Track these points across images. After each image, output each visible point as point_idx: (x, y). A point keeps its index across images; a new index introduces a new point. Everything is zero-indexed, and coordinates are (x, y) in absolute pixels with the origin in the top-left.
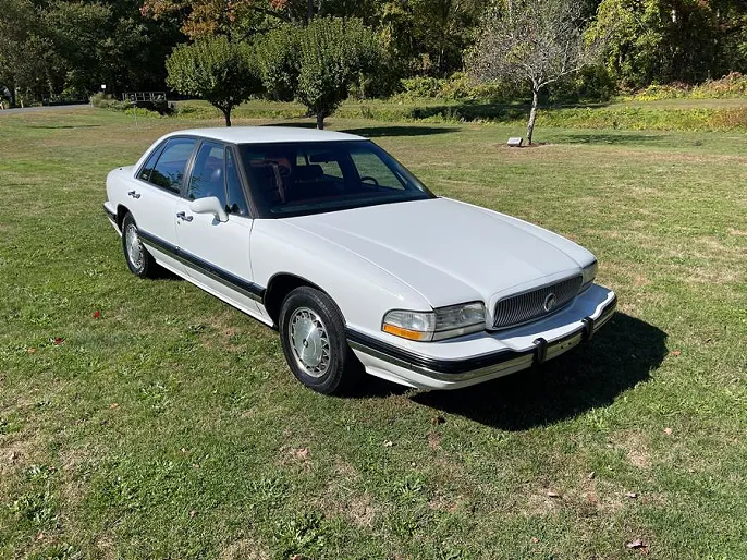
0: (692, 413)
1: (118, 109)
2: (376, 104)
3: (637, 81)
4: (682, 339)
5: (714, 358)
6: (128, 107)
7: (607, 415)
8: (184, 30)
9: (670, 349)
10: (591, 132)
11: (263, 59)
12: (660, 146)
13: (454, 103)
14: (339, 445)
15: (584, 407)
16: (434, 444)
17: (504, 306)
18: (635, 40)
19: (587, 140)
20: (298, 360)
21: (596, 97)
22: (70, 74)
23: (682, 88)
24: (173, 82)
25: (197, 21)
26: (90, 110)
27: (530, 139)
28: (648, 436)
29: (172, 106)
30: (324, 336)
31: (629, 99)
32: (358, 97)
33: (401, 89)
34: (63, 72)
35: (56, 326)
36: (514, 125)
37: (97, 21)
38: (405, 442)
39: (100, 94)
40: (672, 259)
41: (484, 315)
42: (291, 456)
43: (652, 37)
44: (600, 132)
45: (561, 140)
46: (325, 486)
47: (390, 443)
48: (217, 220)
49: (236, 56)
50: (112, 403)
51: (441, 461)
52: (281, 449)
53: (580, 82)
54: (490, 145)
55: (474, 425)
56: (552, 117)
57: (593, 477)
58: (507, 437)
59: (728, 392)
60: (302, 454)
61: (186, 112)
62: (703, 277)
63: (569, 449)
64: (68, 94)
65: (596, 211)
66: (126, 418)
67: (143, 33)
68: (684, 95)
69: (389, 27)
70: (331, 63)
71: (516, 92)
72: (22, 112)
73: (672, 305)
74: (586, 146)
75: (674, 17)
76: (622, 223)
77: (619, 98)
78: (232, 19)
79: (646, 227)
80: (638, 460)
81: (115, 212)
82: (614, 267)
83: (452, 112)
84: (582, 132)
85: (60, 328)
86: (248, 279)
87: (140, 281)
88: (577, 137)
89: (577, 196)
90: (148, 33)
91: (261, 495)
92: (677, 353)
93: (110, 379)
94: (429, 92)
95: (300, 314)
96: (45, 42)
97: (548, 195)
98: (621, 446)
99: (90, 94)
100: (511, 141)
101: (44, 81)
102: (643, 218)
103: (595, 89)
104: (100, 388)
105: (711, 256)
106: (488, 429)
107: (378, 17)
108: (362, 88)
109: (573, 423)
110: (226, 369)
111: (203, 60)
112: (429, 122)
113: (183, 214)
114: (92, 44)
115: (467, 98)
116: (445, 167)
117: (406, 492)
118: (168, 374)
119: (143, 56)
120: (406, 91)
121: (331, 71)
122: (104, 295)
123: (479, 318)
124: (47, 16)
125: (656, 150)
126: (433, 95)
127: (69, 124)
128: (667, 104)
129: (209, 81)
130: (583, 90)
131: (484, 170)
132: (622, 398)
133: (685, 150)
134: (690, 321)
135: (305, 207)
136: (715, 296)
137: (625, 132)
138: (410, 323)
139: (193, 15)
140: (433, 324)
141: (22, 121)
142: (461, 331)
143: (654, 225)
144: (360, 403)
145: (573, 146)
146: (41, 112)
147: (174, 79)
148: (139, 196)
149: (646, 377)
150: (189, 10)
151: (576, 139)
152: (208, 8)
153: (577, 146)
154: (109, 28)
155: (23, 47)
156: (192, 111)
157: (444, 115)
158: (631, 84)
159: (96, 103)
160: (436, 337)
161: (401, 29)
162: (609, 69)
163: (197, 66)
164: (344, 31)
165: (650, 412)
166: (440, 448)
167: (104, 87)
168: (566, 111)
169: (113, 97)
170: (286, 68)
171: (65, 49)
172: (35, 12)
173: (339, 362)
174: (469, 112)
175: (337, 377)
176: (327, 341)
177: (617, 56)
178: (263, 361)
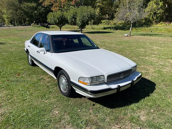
0: (159, 106)
1: (37, 27)
2: (95, 26)
3: (158, 21)
4: (160, 86)
5: (167, 91)
6: (39, 26)
7: (137, 105)
8: (52, 9)
9: (156, 88)
10: (145, 33)
11: (68, 15)
12: (162, 37)
13: (113, 26)
14: (67, 110)
15: (131, 103)
16: (91, 111)
17: (110, 77)
18: (157, 11)
19: (144, 35)
20: (61, 88)
21: (147, 25)
22: (27, 19)
23: (168, 23)
24: (48, 21)
25: (55, 7)
26: (31, 27)
27: (130, 35)
28: (147, 112)
29: (49, 26)
30: (66, 82)
31: (155, 25)
32: (91, 25)
33: (101, 23)
34: (26, 18)
35: (8, 77)
36: (127, 31)
37: (33, 7)
38: (84, 110)
39: (33, 23)
40: (160, 65)
41: (104, 79)
42: (54, 113)
43: (161, 11)
44: (148, 33)
45: (138, 35)
46: (60, 121)
47: (80, 110)
48: (44, 53)
49: (63, 15)
50: (15, 97)
51: (92, 116)
52: (52, 111)
53: (144, 21)
54: (120, 36)
55: (102, 106)
56: (137, 30)
57: (130, 123)
58: (109, 110)
59: (170, 101)
60: (57, 112)
61: (52, 28)
62: (168, 70)
63: (125, 114)
64: (27, 23)
65: (143, 52)
66: (17, 101)
67: (43, 10)
68: (169, 25)
69: (99, 8)
70: (84, 16)
71: (128, 23)
72: (16, 27)
73: (158, 77)
74: (143, 36)
75: (167, 6)
76: (149, 55)
77: (153, 25)
78: (62, 6)
79: (155, 56)
80: (143, 118)
81: (26, 50)
82: (145, 66)
83: (113, 28)
84: (143, 33)
85: (9, 78)
86: (51, 68)
87: (31, 67)
88: (142, 34)
89: (139, 49)
90: (45, 10)
91: (44, 123)
92: (158, 89)
93: (16, 91)
94: (108, 23)
95: (61, 77)
96: (22, 12)
97: (132, 48)
98: (139, 114)
99: (31, 23)
100: (125, 35)
101: (21, 20)
102: (155, 54)
103: (147, 23)
104: (14, 93)
105: (170, 64)
106: (105, 108)
107: (96, 6)
108: (92, 22)
109: (127, 107)
110: (44, 89)
111: (55, 16)
112: (107, 30)
113: (38, 51)
114: (32, 12)
115: (116, 25)
116: (109, 41)
117: (81, 124)
118: (30, 90)
119: (43, 15)
120: (102, 23)
121: (84, 18)
122: (21, 70)
123: (103, 80)
124: (22, 6)
125: (161, 37)
126: (108, 24)
127: (26, 30)
128: (165, 27)
129: (57, 20)
130: (144, 23)
131: (118, 42)
132: (141, 101)
133: (168, 38)
134: (163, 81)
135: (65, 50)
136: (170, 75)
137: (154, 33)
138: (85, 80)
139: (54, 6)
140: (90, 81)
141: (16, 29)
142: (98, 83)
143: (157, 56)
144: (75, 99)
145: (140, 36)
146: (20, 27)
147: (49, 20)
148: (30, 47)
149: (149, 96)
150: (53, 4)
151: (141, 35)
152: (57, 4)
153: (141, 36)
154: (36, 9)
155: (17, 13)
156: (54, 27)
157: (110, 29)
158: (156, 22)
159: (33, 25)
160: (91, 84)
161: (101, 9)
162: (151, 18)
163: (54, 17)
164: (87, 9)
165: (148, 105)
166: (92, 112)
167: (34, 22)
168: (140, 28)
169: (36, 24)
170: (74, 18)
171: (26, 13)
172: (20, 5)
173: (69, 89)
174: (117, 28)
175: (69, 93)
176: (67, 84)
177: (153, 15)
178: (54, 87)
